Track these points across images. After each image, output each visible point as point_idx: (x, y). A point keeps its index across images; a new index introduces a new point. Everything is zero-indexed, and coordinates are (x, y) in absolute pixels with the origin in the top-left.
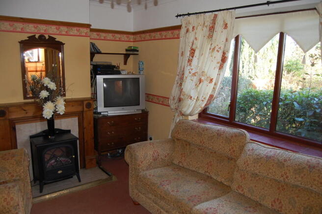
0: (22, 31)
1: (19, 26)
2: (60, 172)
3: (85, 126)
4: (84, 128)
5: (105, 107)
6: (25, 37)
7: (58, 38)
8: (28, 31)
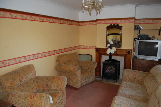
0: (108, 23)
1: (107, 21)
2: (109, 75)
3: (127, 61)
4: (126, 62)
5: (138, 54)
6: (108, 25)
7: (120, 25)
8: (110, 23)
